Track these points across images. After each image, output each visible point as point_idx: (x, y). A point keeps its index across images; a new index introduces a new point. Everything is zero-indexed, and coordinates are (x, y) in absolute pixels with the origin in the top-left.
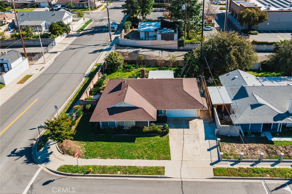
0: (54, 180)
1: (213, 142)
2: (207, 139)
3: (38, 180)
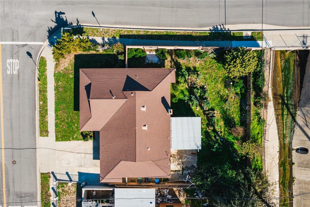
0: (32, 58)
1: (76, 179)
2: (80, 174)
3: (31, 47)
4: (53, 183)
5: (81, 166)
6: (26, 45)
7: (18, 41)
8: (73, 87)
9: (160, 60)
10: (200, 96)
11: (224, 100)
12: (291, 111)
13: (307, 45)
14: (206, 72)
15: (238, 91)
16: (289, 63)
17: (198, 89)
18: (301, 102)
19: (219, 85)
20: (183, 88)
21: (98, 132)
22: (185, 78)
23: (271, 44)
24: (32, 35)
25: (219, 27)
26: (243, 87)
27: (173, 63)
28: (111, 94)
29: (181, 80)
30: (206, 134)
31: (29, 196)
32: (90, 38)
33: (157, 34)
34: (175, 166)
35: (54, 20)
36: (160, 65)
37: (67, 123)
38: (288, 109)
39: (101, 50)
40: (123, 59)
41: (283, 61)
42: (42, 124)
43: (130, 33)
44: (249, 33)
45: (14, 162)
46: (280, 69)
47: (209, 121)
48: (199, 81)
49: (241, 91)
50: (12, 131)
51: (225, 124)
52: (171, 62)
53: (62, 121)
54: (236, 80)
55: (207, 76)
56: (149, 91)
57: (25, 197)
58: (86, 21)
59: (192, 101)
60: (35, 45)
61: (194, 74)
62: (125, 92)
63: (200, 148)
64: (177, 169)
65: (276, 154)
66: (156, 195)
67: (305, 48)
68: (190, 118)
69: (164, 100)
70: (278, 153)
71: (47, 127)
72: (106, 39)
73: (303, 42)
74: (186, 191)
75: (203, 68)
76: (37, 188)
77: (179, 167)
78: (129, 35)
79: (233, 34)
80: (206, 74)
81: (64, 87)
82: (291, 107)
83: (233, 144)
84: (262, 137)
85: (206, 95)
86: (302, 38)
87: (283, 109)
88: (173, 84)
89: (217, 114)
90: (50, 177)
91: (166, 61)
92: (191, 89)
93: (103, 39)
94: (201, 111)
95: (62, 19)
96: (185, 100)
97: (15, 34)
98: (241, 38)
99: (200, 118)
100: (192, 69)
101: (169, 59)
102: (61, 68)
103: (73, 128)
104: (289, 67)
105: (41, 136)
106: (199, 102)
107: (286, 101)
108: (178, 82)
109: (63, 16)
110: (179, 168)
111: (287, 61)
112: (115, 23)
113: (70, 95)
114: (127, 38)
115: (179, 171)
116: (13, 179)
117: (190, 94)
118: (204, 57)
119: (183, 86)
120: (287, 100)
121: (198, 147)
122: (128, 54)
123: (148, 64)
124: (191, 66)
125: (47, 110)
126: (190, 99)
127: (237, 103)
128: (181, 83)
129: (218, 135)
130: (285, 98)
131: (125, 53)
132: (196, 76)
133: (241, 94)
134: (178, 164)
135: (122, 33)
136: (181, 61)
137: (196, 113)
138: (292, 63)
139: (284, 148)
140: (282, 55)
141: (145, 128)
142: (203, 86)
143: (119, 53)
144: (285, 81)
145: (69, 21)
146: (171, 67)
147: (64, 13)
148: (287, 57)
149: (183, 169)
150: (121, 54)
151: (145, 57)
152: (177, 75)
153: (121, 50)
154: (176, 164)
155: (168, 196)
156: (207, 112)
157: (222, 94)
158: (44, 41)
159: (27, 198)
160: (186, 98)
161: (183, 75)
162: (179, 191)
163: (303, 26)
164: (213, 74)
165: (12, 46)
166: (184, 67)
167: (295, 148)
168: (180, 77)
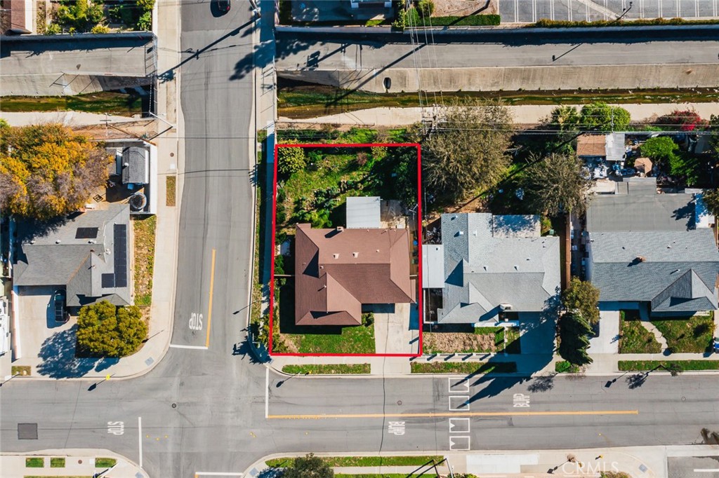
0: (283, 382)
1: (416, 333)
2: (411, 328)
3: (271, 383)
4: (422, 360)
5: (402, 326)
6: (269, 388)
7: (265, 397)
8: (316, 335)
9: (286, 240)
10: (325, 198)
11: (329, 172)
12: (343, 94)
13: (272, 84)
14: (299, 191)
15: (320, 157)
16: (291, 98)
17: (318, 199)
18: (334, 84)
19: (314, 176)
20: (317, 216)
21: (362, 304)
22: (305, 213)
23: (270, 122)
24: (259, 381)
25: (252, 176)
26: (316, 152)
27: (290, 226)
28: (322, 290)
29: (308, 217)
30: (367, 191)
31: (438, 387)
32: (262, 316)
33: (258, 243)
34: (401, 224)
35: (242, 356)
36: (292, 239)
37: (355, 342)
38: (341, 98)
39: (276, 304)
40: (285, 280)
41: (288, 105)
42: (356, 370)
43: (258, 272)
44: (259, 144)
45: (400, 403)
46: (297, 108)
47: (352, 187)
48: (310, 198)
49: (320, 154)
50: (364, 405)
51: (355, 170)
52: (288, 228)
53: (353, 348)
54: (309, 159)
55: (304, 189)
56: (318, 251)
57: (438, 391)
58: (244, 320)
59: (330, 206)
60: (269, 378)
61: (302, 203)
62: (320, 275)
63: (379, 197)
64: (404, 221)
65: (392, 111)
66: (433, 243)
67: (276, 87)
68: (347, 209)
69: (328, 236)
70: (391, 108)
71: (360, 366)
72: (264, 299)
73: (268, 88)
74: (429, 212)
75: (296, 194)
76: (429, 378)
77: (401, 219)
78: (259, 273)
79: (259, 161)
80: (302, 190)
81: (316, 345)
82: (339, 95)
83: (377, 163)
84: (370, 131)
85: (324, 190)
86: (265, 89)
87: (342, 104)
88: (312, 226)
89: (345, 179)
90: (415, 363)
91: (288, 233)
92: (318, 207)
93: (263, 302)
94: (341, 195)
95: (241, 347)
96: (330, 213)
97: (257, 399)
98: (264, 154)
99: (347, 198)
100: (296, 205)
101: (285, 230)
102: (295, 348)
103: (361, 336)
104: (295, 98)
105: (370, 372)
106: (331, 198)
107: (333, 101)
108: (311, 221)
109: (238, 346)
110: (403, 220)
111: (288, 100)
112: (247, 289)
113: (324, 338)
114: (263, 276)
115: (406, 219)
116: (419, 404)
117: (323, 208)
118: (284, 193)
119: (315, 215)
120: (331, 99)
121: (378, 199)
122: (280, 274)
123: (291, 253)
124: (293, 207)
125: (341, 365)
126: (329, 208)
127: (333, 158)
128: (311, 218)
129: (367, 178)
130: (329, 101)
131: (279, 278)
132: (304, 202)
133: (323, 154)
134: (399, 220)
135: (257, 282)
136: (288, 217)
137: (343, 202)
138: (290, 95)
139: (385, 101)
140: (281, 106)
141: (356, 254)
142: (315, 193)
143: (279, 285)
144: (310, 102)
145: (244, 340)
146: (294, 228)
147: (235, 345)
148: (284, 101)
149: (404, 215)
150: (280, 282)
151: (283, 256)
152: (303, 221)
153: (276, 282)
154: (398, 222)
155: (434, 231)
156: (343, 190)
157: (323, 174)
158: (265, 368)
159: (440, 389)
160: (328, 212)
161: (303, 215)
162: (429, 219)
163: (252, 88)
164: (302, 182)
165: (270, 403)
166: (295, 214)
167: (385, 90)
168: (305, 219)
